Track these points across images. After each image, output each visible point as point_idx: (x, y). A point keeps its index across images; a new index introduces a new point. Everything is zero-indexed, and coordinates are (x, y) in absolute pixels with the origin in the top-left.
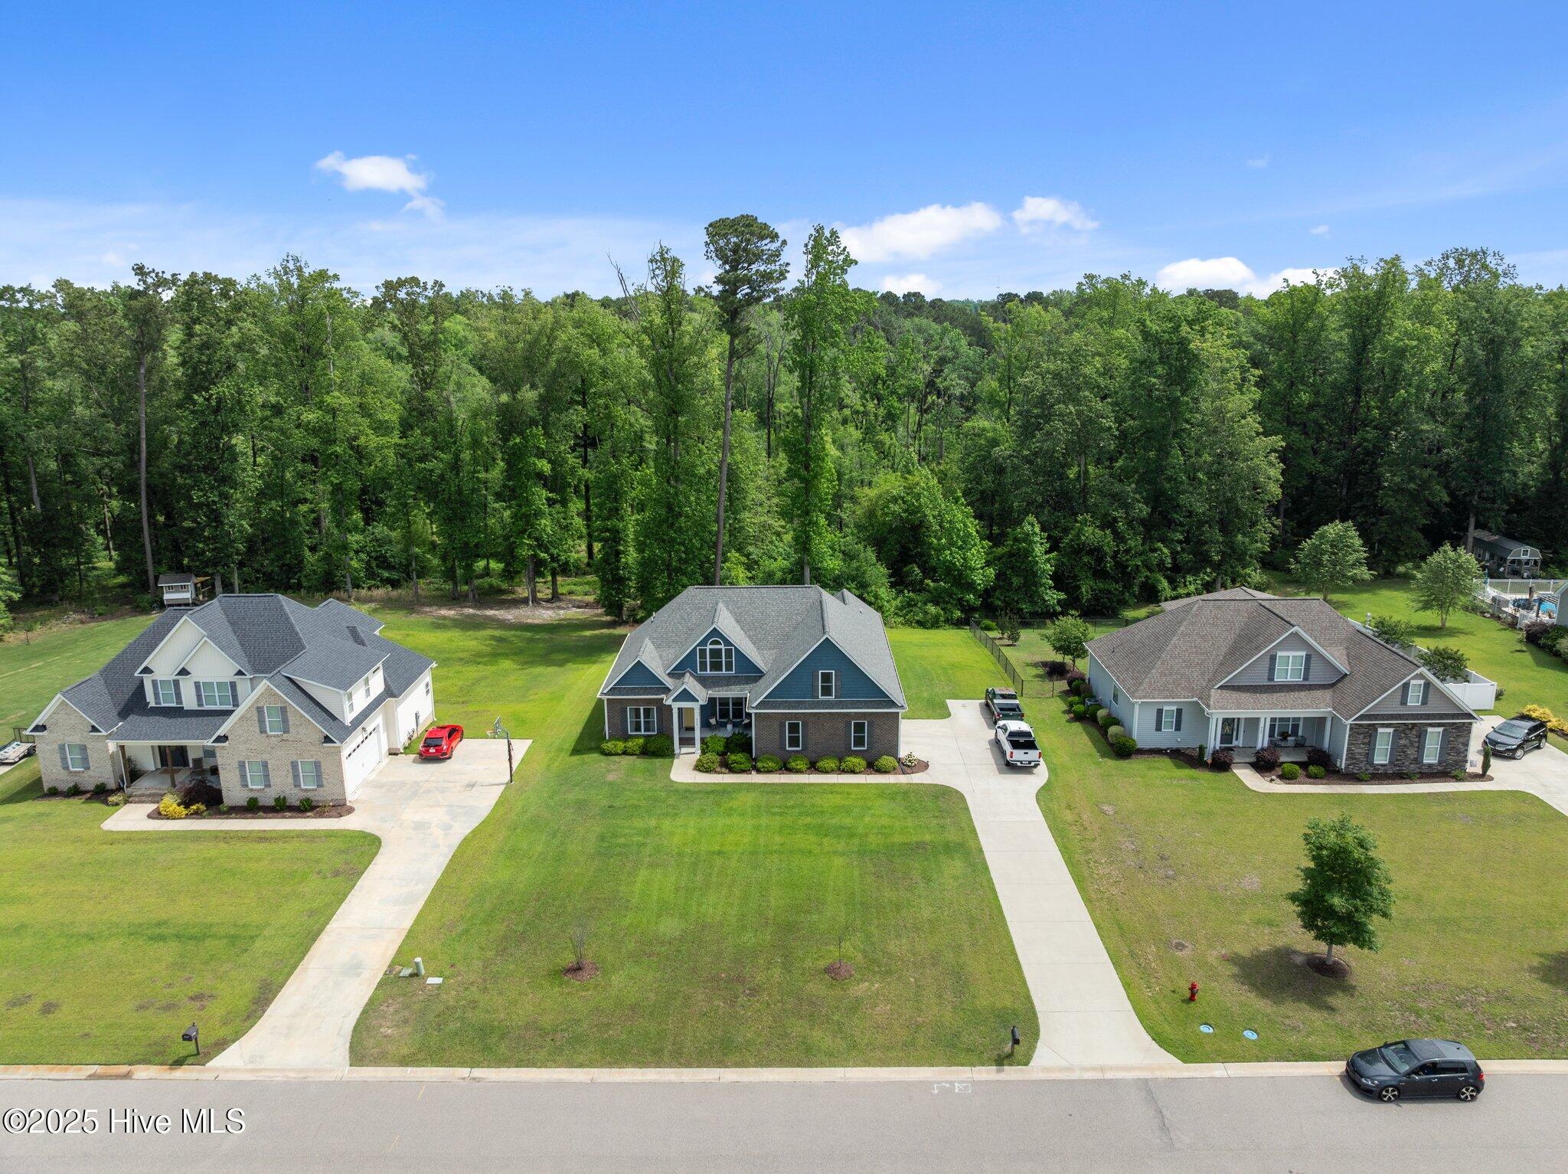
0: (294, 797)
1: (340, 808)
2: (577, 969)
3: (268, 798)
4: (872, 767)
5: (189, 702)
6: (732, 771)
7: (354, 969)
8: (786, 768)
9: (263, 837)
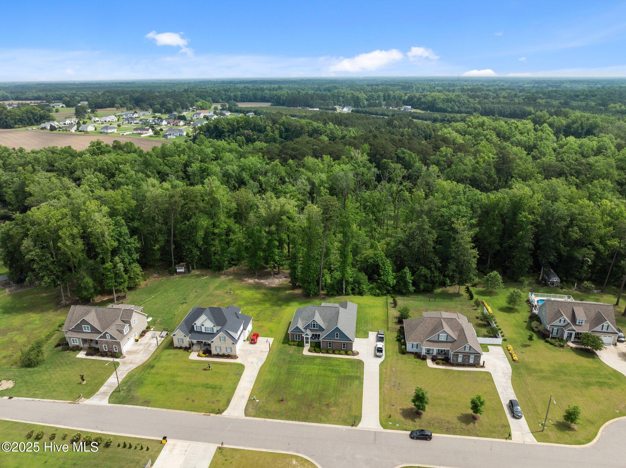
0: (226, 354)
1: (235, 357)
2: (282, 400)
3: (221, 353)
4: (346, 353)
5: (204, 331)
6: (316, 352)
7: (243, 397)
8: (328, 352)
9: (222, 364)
